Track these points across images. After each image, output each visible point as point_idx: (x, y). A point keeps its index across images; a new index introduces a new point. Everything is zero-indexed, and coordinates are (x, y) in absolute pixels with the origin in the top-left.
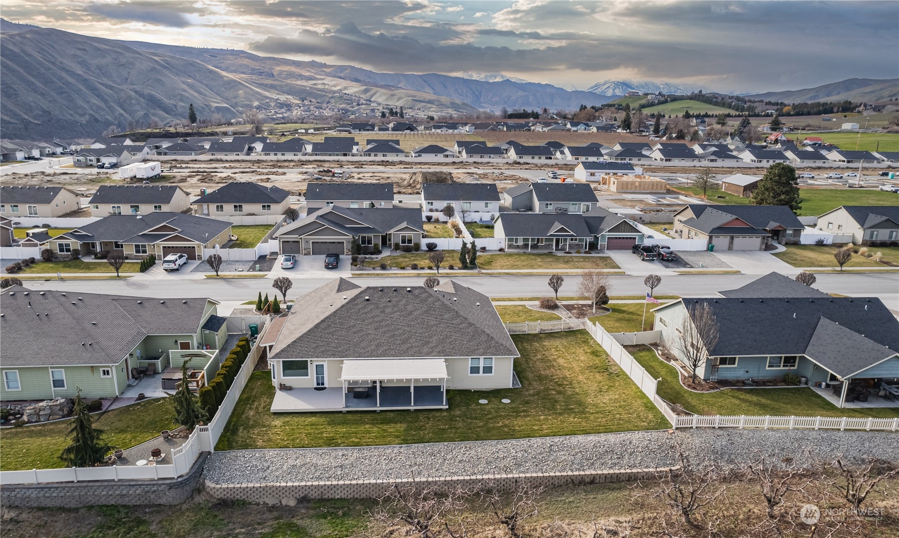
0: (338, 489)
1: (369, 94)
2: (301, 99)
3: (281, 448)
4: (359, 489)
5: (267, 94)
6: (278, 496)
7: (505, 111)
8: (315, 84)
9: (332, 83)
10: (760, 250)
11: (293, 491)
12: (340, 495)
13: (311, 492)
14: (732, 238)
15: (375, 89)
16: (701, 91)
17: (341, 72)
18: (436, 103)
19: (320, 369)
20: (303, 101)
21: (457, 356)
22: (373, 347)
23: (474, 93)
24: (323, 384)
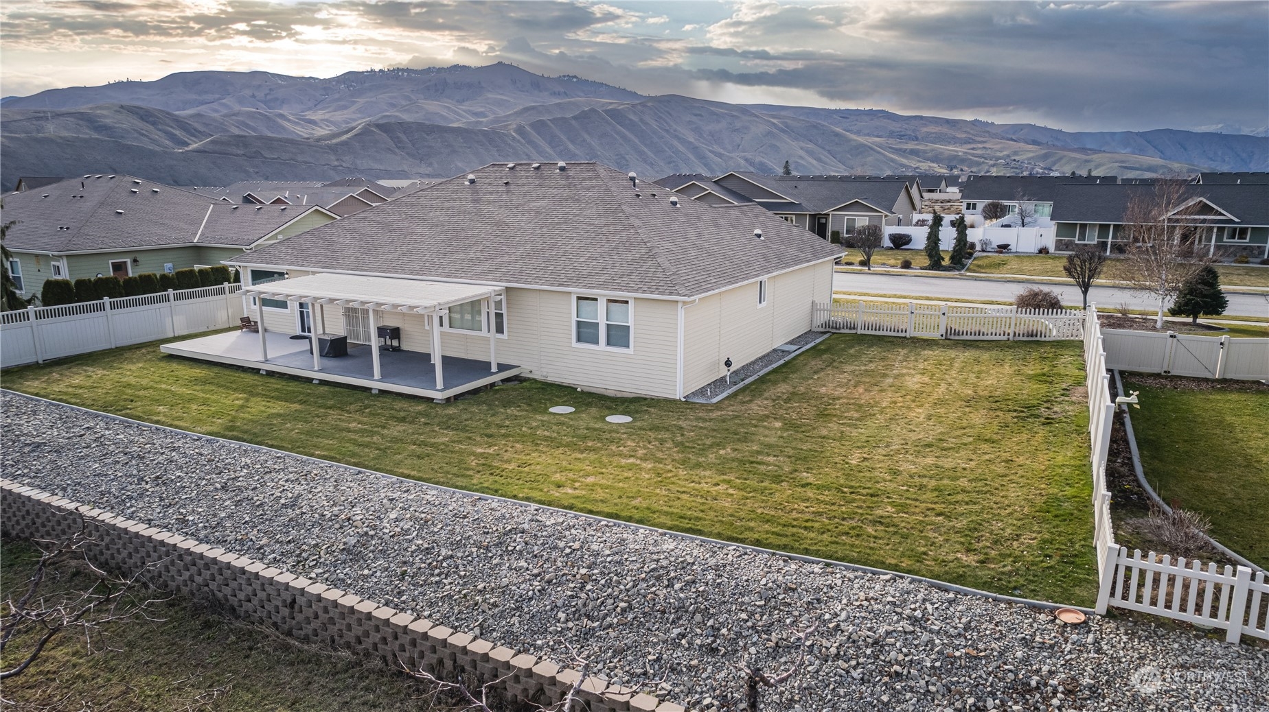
5: (904, 161)
8: (973, 149)
9: (997, 147)
15: (1062, 154)
17: (1014, 133)
20: (951, 170)
23: (1239, 156)
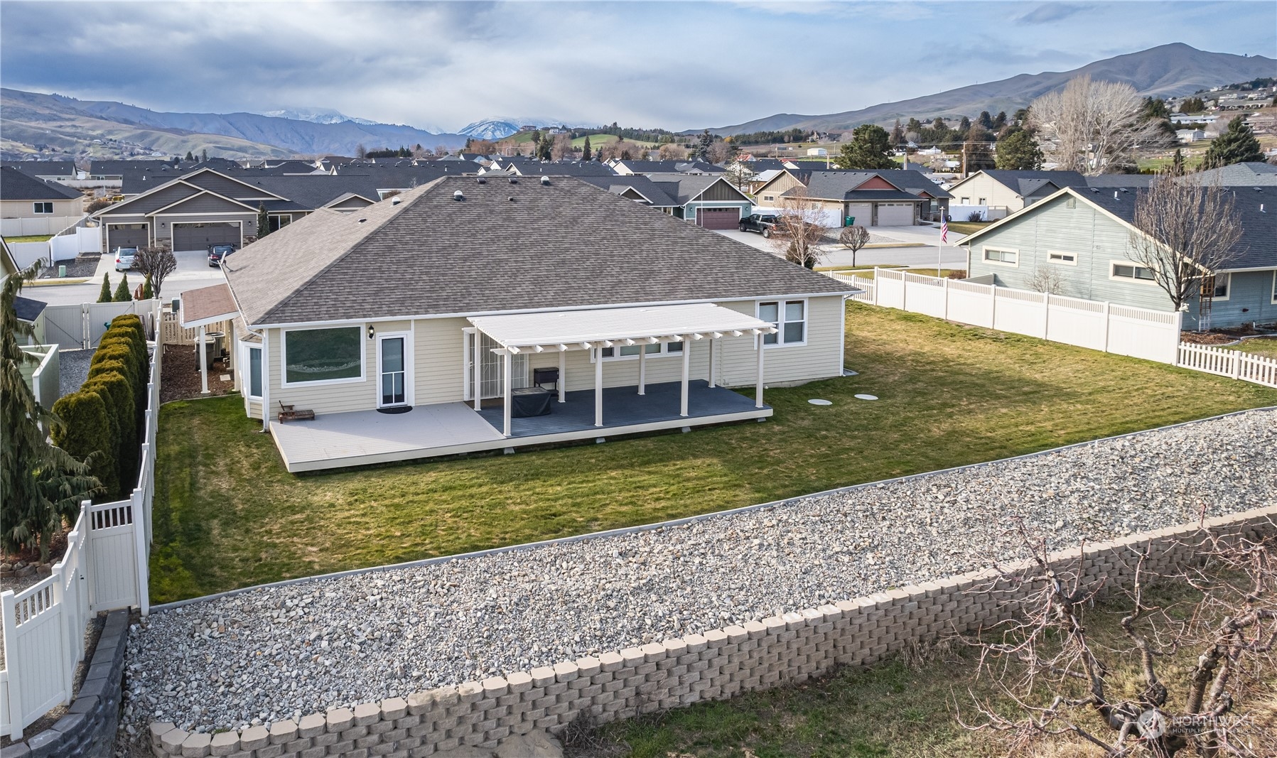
0: (690, 668)
1: (147, 140)
2: (36, 146)
3: (398, 559)
4: (755, 655)
6: (479, 737)
7: (362, 150)
8: (61, 127)
9: (88, 125)
10: (914, 225)
11: (534, 705)
12: (698, 688)
13: (601, 697)
14: (876, 206)
15: (157, 134)
16: (615, 124)
17: (101, 111)
18: (250, 151)
19: (394, 350)
20: (41, 150)
21: (733, 295)
22: (527, 287)
23: (303, 138)
24: (400, 398)
